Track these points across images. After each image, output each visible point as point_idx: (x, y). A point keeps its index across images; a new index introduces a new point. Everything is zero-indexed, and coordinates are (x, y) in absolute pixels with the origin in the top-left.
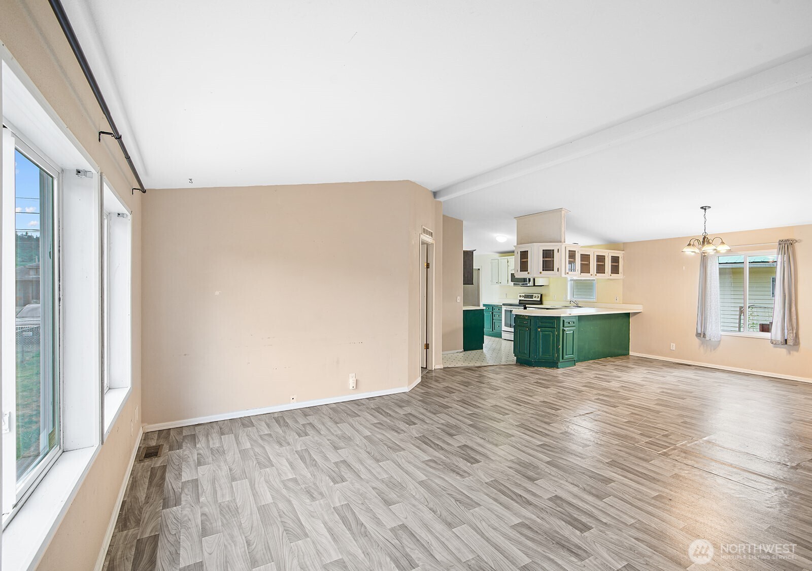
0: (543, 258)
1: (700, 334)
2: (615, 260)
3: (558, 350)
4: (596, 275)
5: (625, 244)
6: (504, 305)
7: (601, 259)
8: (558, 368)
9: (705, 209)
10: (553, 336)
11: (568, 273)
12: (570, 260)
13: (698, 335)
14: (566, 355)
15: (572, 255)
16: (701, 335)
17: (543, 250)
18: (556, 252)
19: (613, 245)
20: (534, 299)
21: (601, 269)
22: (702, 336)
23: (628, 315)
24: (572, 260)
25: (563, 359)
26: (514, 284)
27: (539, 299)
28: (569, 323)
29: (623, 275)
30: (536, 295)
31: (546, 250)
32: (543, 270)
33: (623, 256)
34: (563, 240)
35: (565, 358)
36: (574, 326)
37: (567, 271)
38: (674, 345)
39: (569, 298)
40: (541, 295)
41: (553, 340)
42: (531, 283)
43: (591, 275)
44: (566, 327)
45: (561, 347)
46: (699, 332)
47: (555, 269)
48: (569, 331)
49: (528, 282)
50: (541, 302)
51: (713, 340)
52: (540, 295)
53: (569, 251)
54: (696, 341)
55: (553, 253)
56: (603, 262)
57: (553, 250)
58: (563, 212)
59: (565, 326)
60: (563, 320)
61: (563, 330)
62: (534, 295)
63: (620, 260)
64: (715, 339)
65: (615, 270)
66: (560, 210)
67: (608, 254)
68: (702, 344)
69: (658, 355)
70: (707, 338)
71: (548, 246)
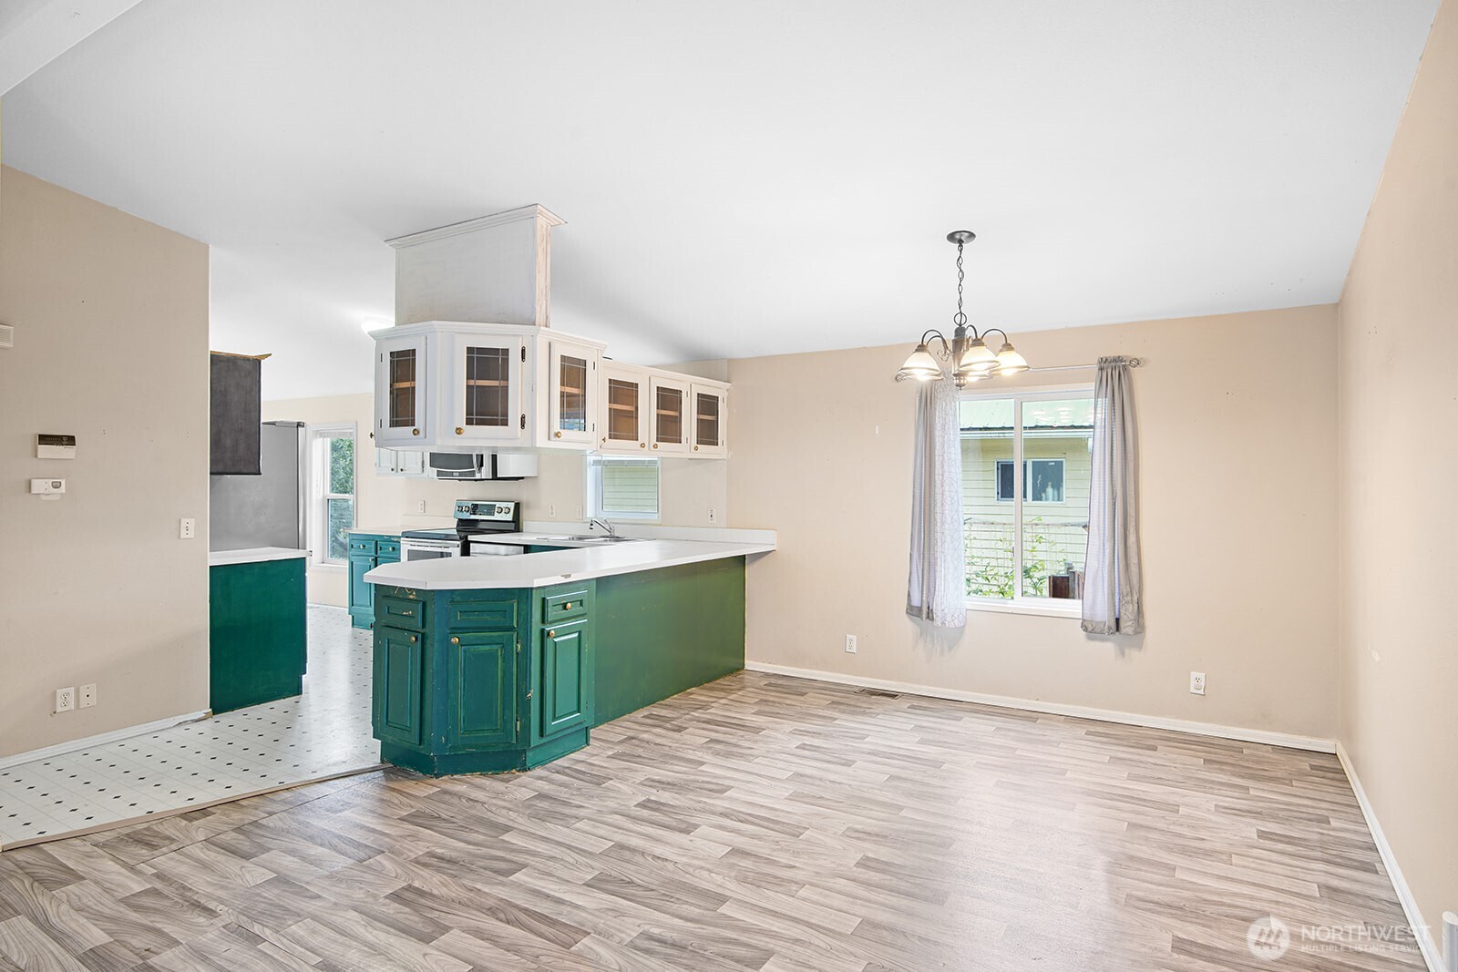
0: (469, 377)
1: (920, 609)
2: (708, 405)
3: (524, 705)
4: (656, 446)
5: (731, 361)
6: (407, 535)
7: (669, 399)
8: (525, 769)
9: (960, 242)
10: (506, 660)
11: (557, 435)
12: (569, 390)
13: (913, 611)
14: (555, 718)
15: (574, 372)
16: (921, 612)
17: (470, 350)
18: (514, 357)
19: (701, 362)
20: (497, 517)
21: (668, 429)
22: (924, 616)
23: (741, 560)
24: (574, 391)
25: (542, 735)
26: (439, 474)
27: (510, 517)
28: (565, 607)
29: (729, 448)
30: (503, 505)
31: (480, 350)
32: (469, 422)
33: (728, 398)
34: (540, 318)
35: (548, 731)
36: (582, 615)
37: (556, 426)
38: (854, 638)
39: (590, 514)
40: (517, 506)
41: (508, 671)
42: (486, 472)
43: (643, 445)
44: (551, 623)
45: (533, 694)
46: (916, 602)
47: (513, 417)
48: (563, 634)
49: (475, 469)
50: (516, 526)
51: (952, 625)
52: (512, 506)
53: (563, 358)
54: (908, 626)
55: (506, 361)
56: (676, 411)
57: (506, 352)
58: (541, 221)
59: (550, 617)
60: (544, 599)
61: (544, 635)
62: (498, 504)
63: (721, 406)
64: (956, 621)
65: (708, 433)
66: (527, 212)
67: (691, 387)
68: (921, 634)
69: (816, 666)
70: (938, 622)
71: (489, 337)
